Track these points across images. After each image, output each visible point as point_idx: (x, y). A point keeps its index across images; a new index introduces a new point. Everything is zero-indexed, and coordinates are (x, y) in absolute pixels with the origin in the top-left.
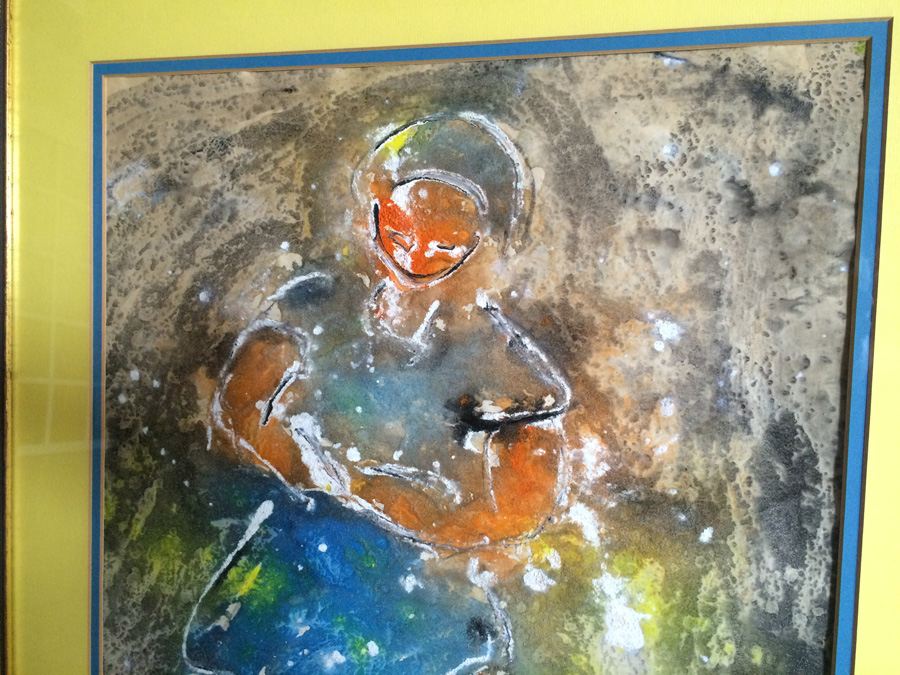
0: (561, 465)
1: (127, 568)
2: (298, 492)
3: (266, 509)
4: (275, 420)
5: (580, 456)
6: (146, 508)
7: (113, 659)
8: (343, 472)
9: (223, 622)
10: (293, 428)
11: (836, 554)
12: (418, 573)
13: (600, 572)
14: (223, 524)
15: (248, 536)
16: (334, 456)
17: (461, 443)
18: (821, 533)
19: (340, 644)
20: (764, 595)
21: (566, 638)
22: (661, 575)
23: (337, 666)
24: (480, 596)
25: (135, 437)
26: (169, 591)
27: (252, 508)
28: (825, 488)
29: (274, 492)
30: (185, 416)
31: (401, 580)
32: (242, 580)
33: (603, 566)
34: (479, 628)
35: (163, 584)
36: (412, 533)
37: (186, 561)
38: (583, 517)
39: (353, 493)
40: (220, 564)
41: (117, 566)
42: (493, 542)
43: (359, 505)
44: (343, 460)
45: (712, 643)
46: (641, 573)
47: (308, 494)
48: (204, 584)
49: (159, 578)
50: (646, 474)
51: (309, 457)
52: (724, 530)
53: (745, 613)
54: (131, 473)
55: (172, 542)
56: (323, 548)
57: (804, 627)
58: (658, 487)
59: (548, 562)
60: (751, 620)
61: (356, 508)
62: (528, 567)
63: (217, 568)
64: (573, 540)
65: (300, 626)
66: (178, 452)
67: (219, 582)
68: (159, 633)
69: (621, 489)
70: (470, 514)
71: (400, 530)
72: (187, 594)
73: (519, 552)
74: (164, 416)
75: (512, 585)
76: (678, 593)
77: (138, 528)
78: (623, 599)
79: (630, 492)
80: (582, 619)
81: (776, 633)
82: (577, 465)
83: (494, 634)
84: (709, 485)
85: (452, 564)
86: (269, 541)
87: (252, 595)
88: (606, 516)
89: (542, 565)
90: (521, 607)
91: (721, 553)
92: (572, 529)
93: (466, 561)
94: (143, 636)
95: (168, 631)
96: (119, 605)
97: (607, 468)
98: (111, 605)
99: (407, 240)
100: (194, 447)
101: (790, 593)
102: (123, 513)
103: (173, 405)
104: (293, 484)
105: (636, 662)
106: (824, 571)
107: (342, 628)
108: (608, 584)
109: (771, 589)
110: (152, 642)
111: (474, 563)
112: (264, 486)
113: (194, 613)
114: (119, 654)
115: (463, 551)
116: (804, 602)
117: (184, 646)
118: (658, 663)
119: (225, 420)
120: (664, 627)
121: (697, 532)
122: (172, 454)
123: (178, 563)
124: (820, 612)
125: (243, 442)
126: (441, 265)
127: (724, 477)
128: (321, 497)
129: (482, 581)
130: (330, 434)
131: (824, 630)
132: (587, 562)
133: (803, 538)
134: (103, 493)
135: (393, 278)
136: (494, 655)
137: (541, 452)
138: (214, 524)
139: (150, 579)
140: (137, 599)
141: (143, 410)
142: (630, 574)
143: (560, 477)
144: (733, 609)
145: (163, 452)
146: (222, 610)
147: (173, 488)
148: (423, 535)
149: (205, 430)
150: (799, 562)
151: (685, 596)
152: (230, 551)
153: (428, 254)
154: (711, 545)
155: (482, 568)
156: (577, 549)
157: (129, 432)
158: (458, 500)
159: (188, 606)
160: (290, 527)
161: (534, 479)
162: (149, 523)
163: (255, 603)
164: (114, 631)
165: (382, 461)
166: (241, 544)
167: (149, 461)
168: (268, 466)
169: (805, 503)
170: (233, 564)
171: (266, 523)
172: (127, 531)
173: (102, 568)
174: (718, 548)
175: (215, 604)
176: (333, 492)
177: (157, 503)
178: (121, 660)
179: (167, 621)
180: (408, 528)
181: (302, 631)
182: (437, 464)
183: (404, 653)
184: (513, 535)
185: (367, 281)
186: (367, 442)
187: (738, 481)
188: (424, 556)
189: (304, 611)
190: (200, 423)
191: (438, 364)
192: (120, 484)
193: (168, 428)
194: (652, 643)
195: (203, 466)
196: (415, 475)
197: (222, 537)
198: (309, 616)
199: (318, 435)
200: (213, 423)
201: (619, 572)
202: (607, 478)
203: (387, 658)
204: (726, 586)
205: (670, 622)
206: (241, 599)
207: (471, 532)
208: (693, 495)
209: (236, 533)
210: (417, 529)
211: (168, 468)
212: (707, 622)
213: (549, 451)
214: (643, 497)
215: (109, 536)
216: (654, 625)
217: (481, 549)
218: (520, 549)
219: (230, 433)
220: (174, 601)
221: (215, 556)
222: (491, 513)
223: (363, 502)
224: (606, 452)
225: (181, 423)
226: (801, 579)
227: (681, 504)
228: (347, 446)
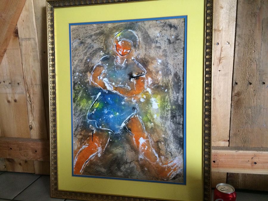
0: (145, 82)
1: (77, 105)
2: (105, 90)
3: (100, 94)
4: (101, 79)
5: (148, 81)
6: (80, 95)
7: (75, 120)
8: (112, 87)
9: (93, 112)
10: (104, 80)
11: (183, 91)
12: (124, 101)
13: (151, 98)
14: (93, 97)
15: (97, 98)
16: (110, 84)
17: (130, 80)
18: (181, 88)
19: (112, 114)
20: (174, 98)
21: (147, 108)
22: (160, 97)
23: (112, 117)
24: (134, 104)
25: (78, 84)
26: (84, 108)
27: (97, 94)
28: (182, 82)
29: (101, 91)
30: (86, 80)
31: (122, 103)
32: (96, 105)
33: (152, 97)
34: (134, 108)
35: (83, 107)
36: (123, 95)
37: (87, 103)
38: (149, 90)
39: (114, 90)
40: (93, 103)
41: (75, 105)
42: (136, 95)
43: (115, 92)
44: (112, 85)
45: (168, 106)
46: (157, 97)
47: (106, 91)
48: (90, 106)
49: (83, 106)
50: (157, 82)
51: (106, 85)
52: (168, 90)
53: (172, 101)
54: (77, 90)
55: (85, 100)
56: (109, 99)
57: (180, 102)
58: (159, 84)
59: (144, 97)
60: (173, 102)
61: (114, 92)
62: (141, 98)
63: (92, 104)
64: (147, 93)
65: (106, 111)
67: (92, 106)
68: (83, 115)
69: (154, 85)
70: (132, 91)
71: (121, 95)
72: (87, 108)
73: (139, 96)
74: (82, 80)
75: (139, 102)
76: (163, 100)
77: (79, 99)
78: (155, 101)
79: (155, 85)
80: (149, 105)
81: (176, 103)
82: (148, 82)
83: (136, 109)
84: (166, 83)
85: (130, 99)
86: (100, 99)
87: (98, 107)
88: (152, 89)
89: (143, 98)
90: (140, 104)
91: (168, 93)
92: (147, 92)
93: (132, 99)
94: (80, 116)
95: (84, 115)
96: (76, 111)
97: (152, 82)
98: (74, 111)
99: (121, 50)
100: (88, 85)
101: (178, 97)
102: (76, 96)
103: (84, 78)
104: (104, 89)
105: (157, 110)
106: (182, 94)
107: (113, 111)
108: (153, 99)
109: (175, 97)
110: (82, 117)
111: (133, 99)
112: (99, 90)
113: (89, 111)
114: (76, 119)
115: (131, 97)
116: (180, 99)
117: (87, 117)
118: (160, 110)
119: (92, 80)
120: (161, 105)
121: (165, 90)
122: (84, 86)
123: (85, 103)
124: (182, 100)
125: (96, 83)
126: (126, 53)
127: (168, 82)
128: (109, 91)
129: (134, 101)
130: (110, 81)
131: (182, 102)
132: (149, 97)
133: (179, 89)
134: (73, 93)
135: (119, 56)
136: (136, 112)
137: (142, 81)
138: (91, 97)
139: (81, 107)
140: (79, 110)
141: (79, 80)
142: (156, 97)
143: (145, 84)
144: (170, 101)
145: (82, 86)
146: (93, 110)
147: (84, 91)
148: (125, 95)
149: (89, 82)
150: (179, 93)
151: (164, 99)
152: (94, 101)
153: (124, 52)
154: (167, 92)
155: (134, 99)
156: (148, 95)
157: (76, 83)
158: (130, 89)
159: (88, 110)
160: (104, 96)
161: (141, 85)
162: (81, 98)
163: (99, 109)
164: (75, 116)
165: (118, 84)
166: (96, 99)
167: (80, 87)
168: (100, 87)
169: (179, 84)
170: (95, 103)
171: (100, 96)
172: (77, 99)
173: (73, 106)
174: (168, 92)
175: (92, 109)
176: (110, 90)
177: (82, 94)
178: (76, 120)
179: (84, 113)
180: (122, 94)
181: (106, 112)
182: (127, 84)
183: (122, 114)
184: (138, 94)
185: (115, 56)
186: (115, 81)
187: (170, 82)
188: (125, 98)
189: (107, 109)
190: (88, 81)
191: (126, 69)
192: (75, 92)
193: (83, 82)
194: (159, 107)
195: (89, 88)
196: (123, 86)
197: (93, 99)
198: (107, 110)
199: (108, 81)
200: (91, 81)
201: (154, 97)
202: (152, 84)
203: (120, 115)
204: (169, 97)
205: (162, 104)
206: (96, 108)
207: (132, 94)
208: (164, 85)
209: (95, 98)
210: (124, 94)
211: (83, 88)
212: (167, 103)
213: (144, 81)
214: (157, 86)
215: (74, 100)
216: (159, 105)
217: (134, 96)
218: (140, 96)
219: (94, 82)
220: (85, 110)
221: (92, 102)
222: (135, 91)
223: (115, 91)
224: (152, 80)
225: (85, 81)
226: (179, 95)
227: (162, 86)
228: (112, 83)
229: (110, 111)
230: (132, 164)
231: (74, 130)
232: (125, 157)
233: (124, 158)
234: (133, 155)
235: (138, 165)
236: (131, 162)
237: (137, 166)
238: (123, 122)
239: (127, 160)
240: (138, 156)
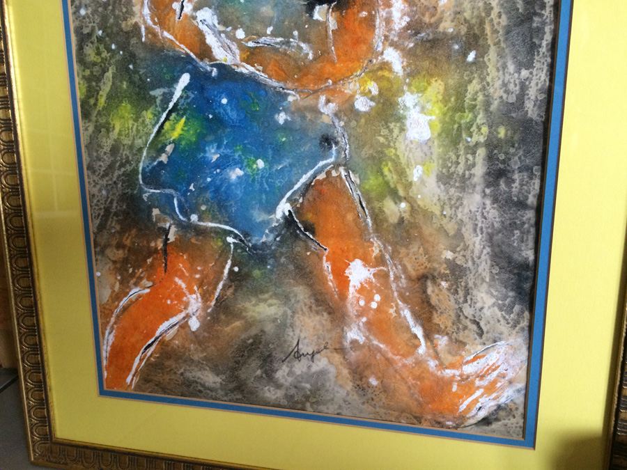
0: (378, 21)
1: (98, 129)
2: (205, 65)
3: (185, 79)
4: (186, 15)
5: (390, 13)
6: (106, 88)
7: (95, 191)
8: (234, 47)
9: (164, 158)
10: (198, 20)
11: (553, 57)
13: (403, 92)
14: (158, 93)
15: (175, 99)
16: (227, 37)
17: (311, 16)
18: (544, 43)
19: (239, 163)
20: (507, 92)
21: (382, 140)
22: (442, 88)
23: (239, 177)
24: (326, 120)
25: (94, 38)
26: (127, 142)
27: (175, 80)
28: (548, 13)
29: (190, 67)
30: (125, 19)
31: (276, 116)
32: (174, 129)
33: (405, 88)
34: (327, 141)
35: (122, 138)
36: (281, 84)
37: (136, 120)
38: (393, 57)
39: (241, 61)
40: (158, 120)
41: (91, 129)
42: (335, 83)
43: (246, 69)
44: (233, 38)
45: (474, 128)
46: (430, 89)
47: (212, 66)
48: (148, 134)
49: (120, 134)
50: (433, 20)
51: (211, 40)
52: (482, 53)
53: (495, 105)
54: (94, 64)
55: (126, 108)
56: (224, 101)
57: (532, 110)
58: (441, 29)
59: (370, 91)
60: (498, 109)
61: (245, 71)
62: (357, 96)
63: (157, 122)
64: (386, 74)
65: (213, 155)
66: (123, 46)
67: (159, 132)
68: (123, 169)
69: (417, 33)
70: (319, 66)
71: (275, 84)
72: (139, 142)
73: (351, 87)
74: (111, 21)
75: (347, 110)
76: (453, 99)
77: (102, 101)
78: (418, 108)
79: (423, 34)
80: (392, 125)
81: (514, 115)
82: (388, 21)
83: (337, 143)
84: (474, 21)
85: (309, 101)
86: (189, 101)
87: (181, 138)
88: (408, 54)
89: (366, 94)
90: (353, 123)
91: (481, 67)
92: (386, 66)
93: (318, 98)
94: (113, 173)
95: (129, 168)
96: (95, 154)
97: (408, 19)
98: (90, 155)
100: (133, 41)
101: (524, 87)
102: (92, 92)
103: (117, 12)
104: (202, 60)
105: (425, 149)
106: (545, 68)
107: (240, 153)
108: (408, 99)
109: (511, 87)
110: (119, 176)
111: (323, 99)
113: (145, 154)
114: (98, 187)
115: (315, 92)
116: (533, 92)
117: (140, 176)
118: (439, 146)
119: (153, 20)
120: (443, 122)
121: (465, 55)
122: (120, 47)
123: (131, 122)
124: (542, 97)
125: (166, 34)
127: (483, 14)
128: (222, 67)
129: (328, 110)
130: (224, 21)
131: (544, 109)
132: (395, 87)
133: (533, 48)
134: (77, 80)
136: (337, 157)
137: (364, 14)
138: (152, 93)
139: (114, 135)
140: (107, 149)
141: (97, 18)
142: (422, 91)
143: (377, 31)
144: (487, 104)
145: (113, 47)
146: (162, 150)
147: (123, 70)
148: (289, 85)
149: (140, 28)
150: (529, 65)
151: (457, 100)
152: (164, 110)
154: (474, 63)
155: (328, 101)
156: (388, 80)
157: (90, 35)
158: (311, 56)
159: (140, 150)
160: (202, 89)
161: (360, 34)
162: (109, 97)
163: (183, 143)
164: (94, 172)
165: (260, 37)
166: (171, 105)
167: (105, 54)
168: (184, 49)
169: (535, 25)
170: (167, 119)
171: (186, 89)
172: (95, 105)
173: (81, 132)
174: (479, 65)
175: (157, 147)
176: (228, 63)
177: (113, 83)
178: (100, 190)
179: (128, 162)
180: (279, 81)
181: (215, 157)
182: (296, 33)
183: (280, 164)
184: (345, 78)
186: (248, 23)
187: (492, 16)
188: (290, 99)
189: (215, 145)
190: (136, 24)
192: (87, 72)
193: (115, 29)
194: (436, 134)
195: (141, 53)
196: (282, 43)
197: (158, 101)
198: (219, 147)
199: (216, 22)
200: (145, 22)
201: (415, 90)
202: (409, 26)
203: (270, 168)
204: (484, 89)
205: (447, 119)
206: (174, 142)
208: (464, 30)
209: (167, 97)
210: (285, 81)
211: (118, 57)
212: (471, 115)
213: (370, 13)
214: (431, 37)
215: (85, 109)
216: (437, 123)
217: (327, 89)
218: (352, 85)
219: (157, 28)
220: (131, 147)
221: (155, 115)
222: (333, 63)
223: (249, 67)
224: (407, 9)
225: (123, 25)
226: (531, 76)
227: (455, 38)
228: (235, 29)
229: (228, 151)
230: (319, 360)
231: (93, 228)
232: (291, 334)
233: (290, 339)
234: (323, 326)
235: (340, 367)
236: (313, 355)
237: (337, 368)
238: (283, 197)
239: (300, 346)
240: (343, 330)
